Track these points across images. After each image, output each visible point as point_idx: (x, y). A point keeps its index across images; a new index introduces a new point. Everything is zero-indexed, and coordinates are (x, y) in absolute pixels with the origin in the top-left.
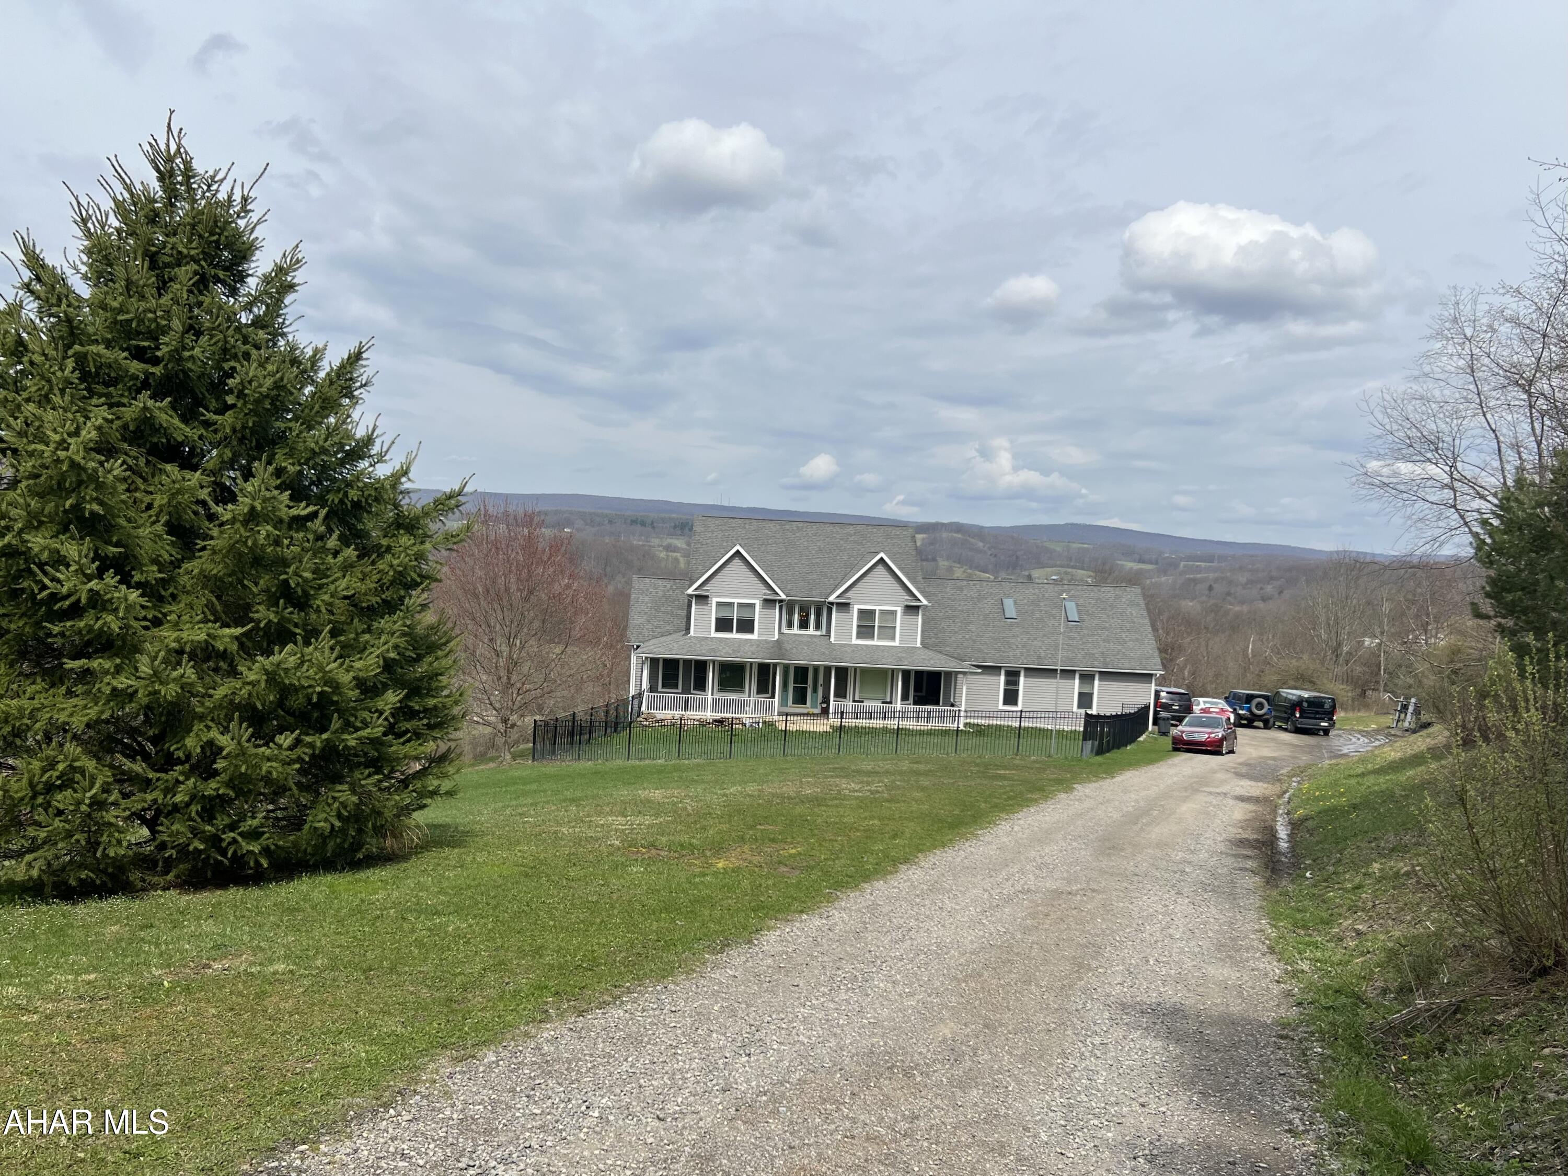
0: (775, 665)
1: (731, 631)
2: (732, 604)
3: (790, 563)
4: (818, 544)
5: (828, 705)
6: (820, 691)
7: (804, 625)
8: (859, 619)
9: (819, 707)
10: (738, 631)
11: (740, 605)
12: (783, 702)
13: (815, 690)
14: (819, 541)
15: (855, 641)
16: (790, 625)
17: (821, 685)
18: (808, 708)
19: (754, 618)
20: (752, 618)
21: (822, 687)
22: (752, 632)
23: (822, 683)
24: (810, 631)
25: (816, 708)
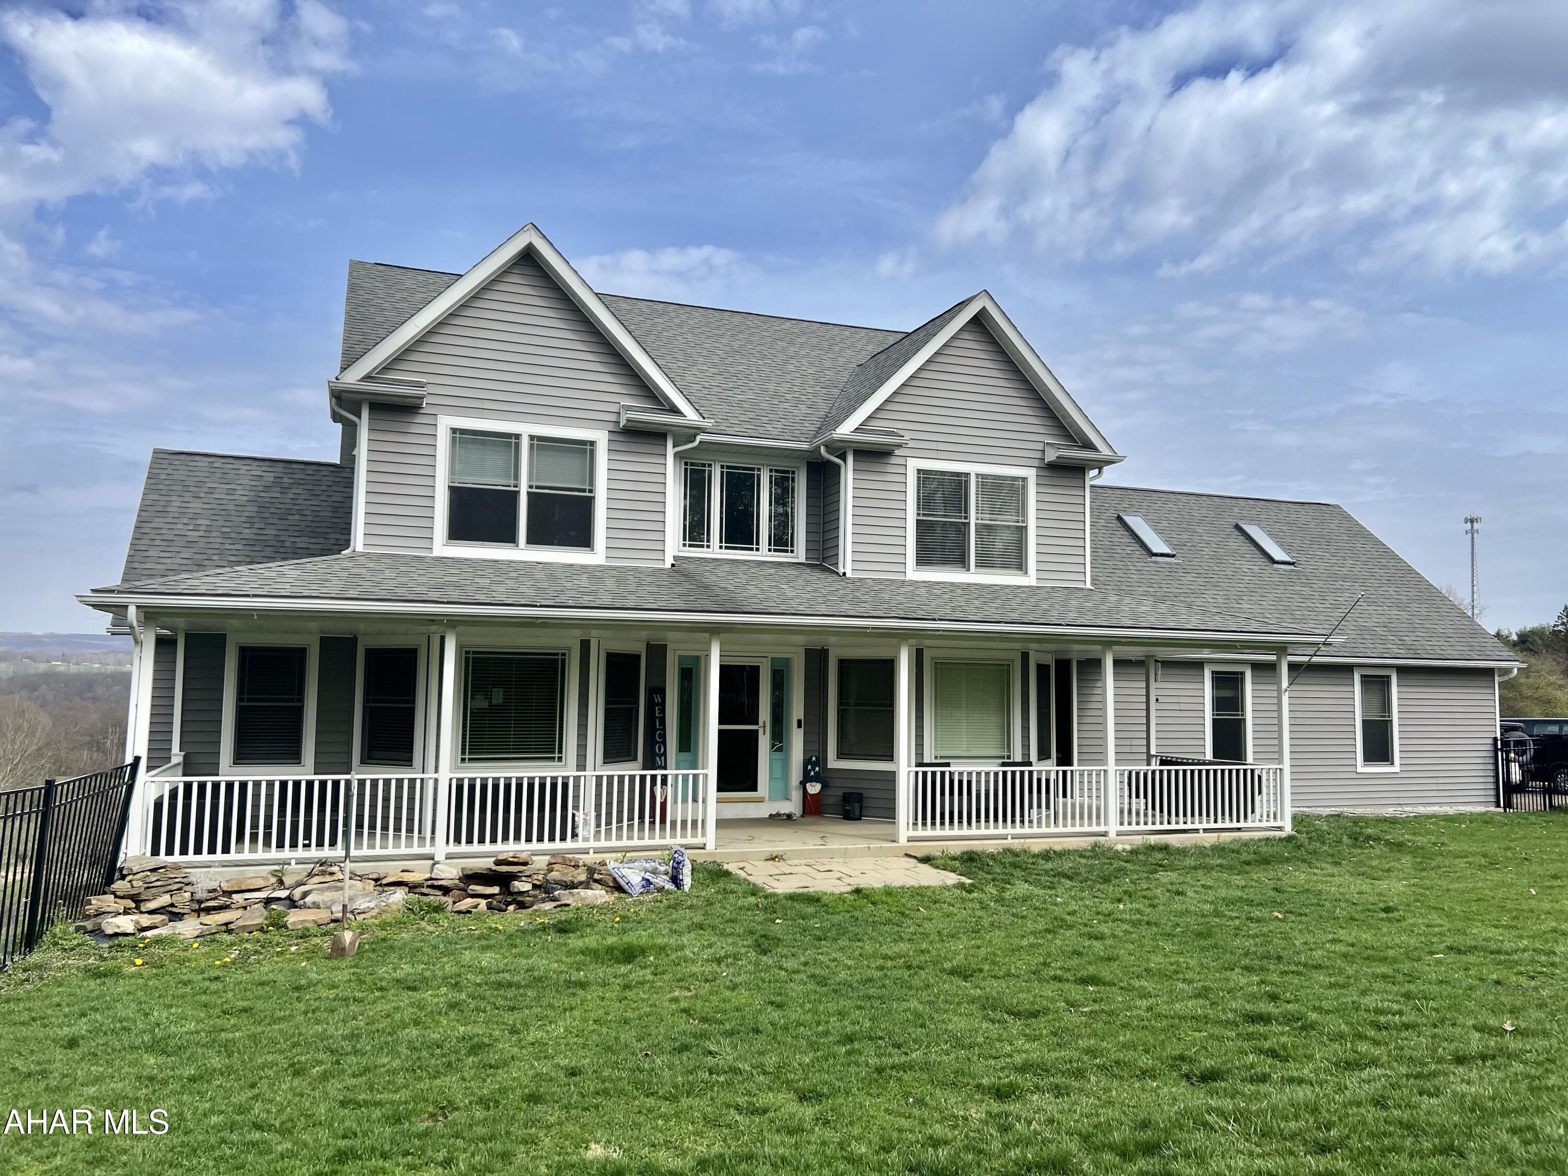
1: (509, 537)
2: (510, 441)
6: (797, 741)
7: (739, 529)
8: (924, 502)
9: (797, 795)
10: (532, 539)
11: (541, 443)
13: (780, 742)
15: (914, 573)
16: (696, 529)
17: (799, 722)
18: (761, 800)
19: (591, 491)
20: (584, 491)
21: (802, 730)
22: (584, 540)
23: (802, 717)
24: (757, 550)
25: (787, 798)
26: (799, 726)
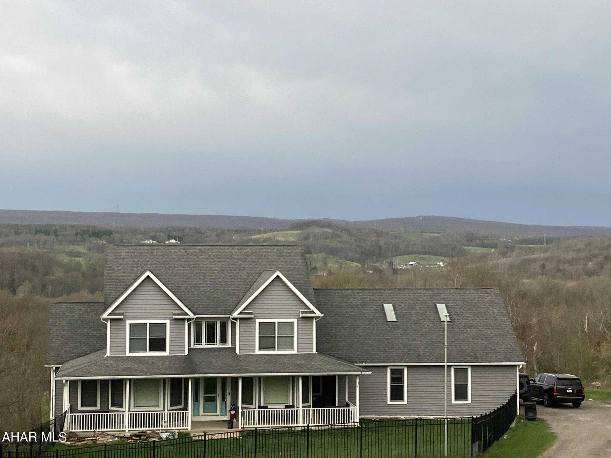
0: (187, 380)
1: (146, 351)
2: (144, 325)
3: (196, 284)
4: (220, 265)
5: (237, 411)
6: (229, 399)
7: (211, 339)
8: (261, 331)
9: (228, 414)
10: (151, 349)
11: (152, 325)
12: (196, 412)
13: (224, 399)
14: (220, 262)
15: (258, 352)
16: (198, 340)
17: (229, 393)
18: (218, 415)
19: (165, 336)
20: (163, 336)
21: (230, 396)
22: (164, 349)
23: (230, 392)
24: (216, 344)
25: (225, 415)
26: (229, 394)
